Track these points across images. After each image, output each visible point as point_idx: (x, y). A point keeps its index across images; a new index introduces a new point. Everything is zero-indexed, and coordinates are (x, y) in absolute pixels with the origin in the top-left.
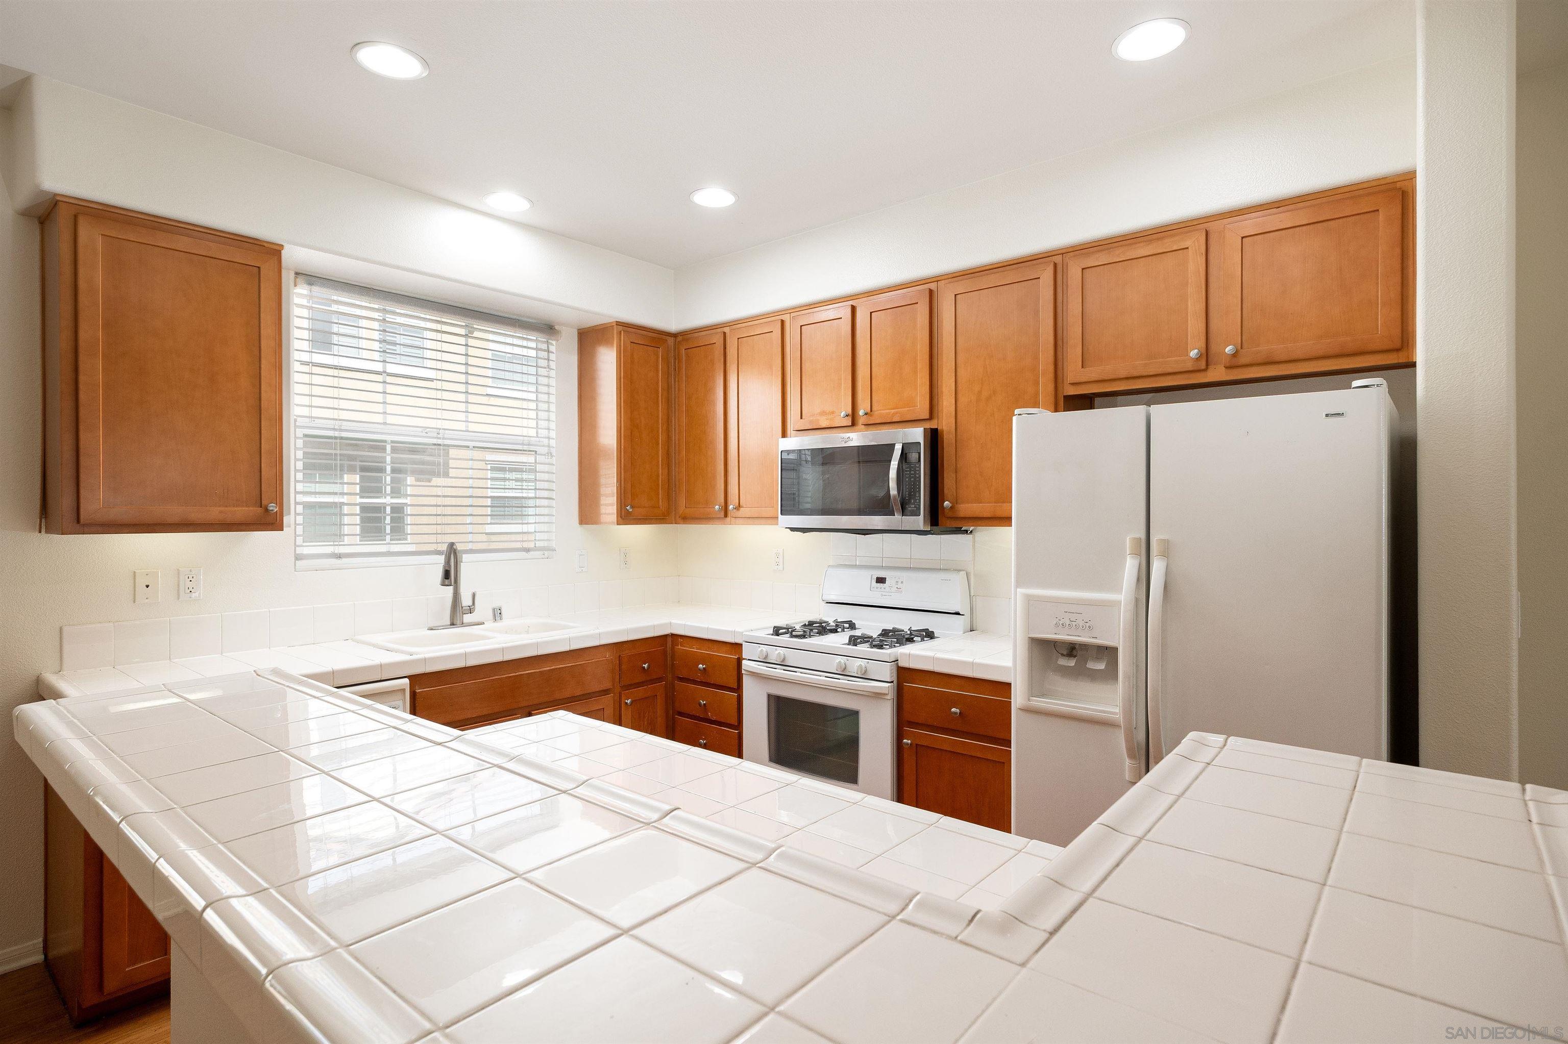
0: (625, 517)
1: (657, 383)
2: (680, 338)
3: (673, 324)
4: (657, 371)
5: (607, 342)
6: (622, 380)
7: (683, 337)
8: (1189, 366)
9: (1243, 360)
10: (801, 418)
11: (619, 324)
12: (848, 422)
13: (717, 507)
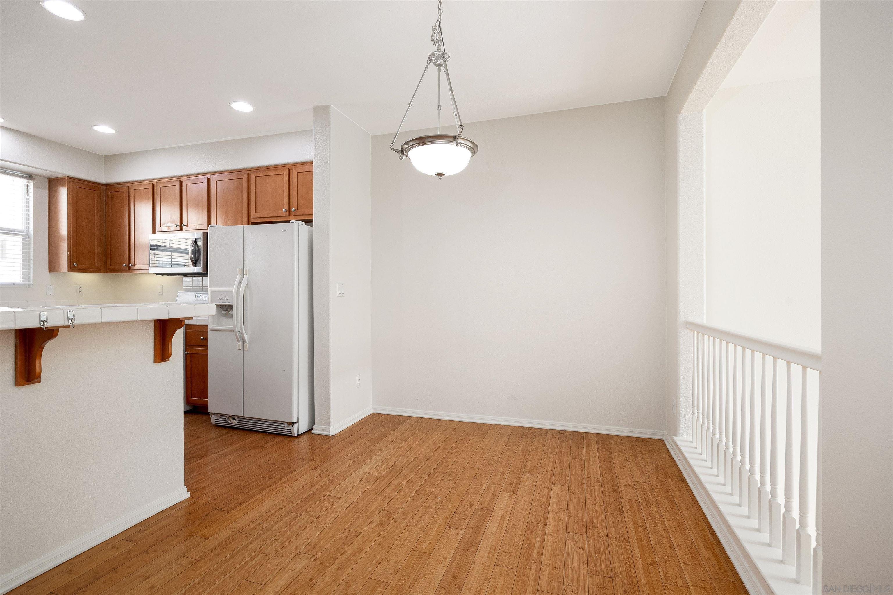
0: (72, 268)
1: (94, 207)
2: (108, 187)
3: (104, 180)
4: (94, 201)
5: (63, 185)
6: (71, 204)
7: (109, 186)
8: (284, 214)
9: (298, 214)
10: (160, 226)
11: (68, 177)
12: (178, 228)
13: (124, 265)
